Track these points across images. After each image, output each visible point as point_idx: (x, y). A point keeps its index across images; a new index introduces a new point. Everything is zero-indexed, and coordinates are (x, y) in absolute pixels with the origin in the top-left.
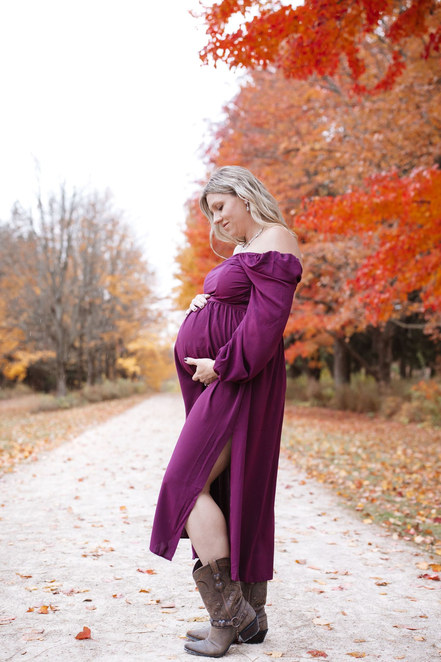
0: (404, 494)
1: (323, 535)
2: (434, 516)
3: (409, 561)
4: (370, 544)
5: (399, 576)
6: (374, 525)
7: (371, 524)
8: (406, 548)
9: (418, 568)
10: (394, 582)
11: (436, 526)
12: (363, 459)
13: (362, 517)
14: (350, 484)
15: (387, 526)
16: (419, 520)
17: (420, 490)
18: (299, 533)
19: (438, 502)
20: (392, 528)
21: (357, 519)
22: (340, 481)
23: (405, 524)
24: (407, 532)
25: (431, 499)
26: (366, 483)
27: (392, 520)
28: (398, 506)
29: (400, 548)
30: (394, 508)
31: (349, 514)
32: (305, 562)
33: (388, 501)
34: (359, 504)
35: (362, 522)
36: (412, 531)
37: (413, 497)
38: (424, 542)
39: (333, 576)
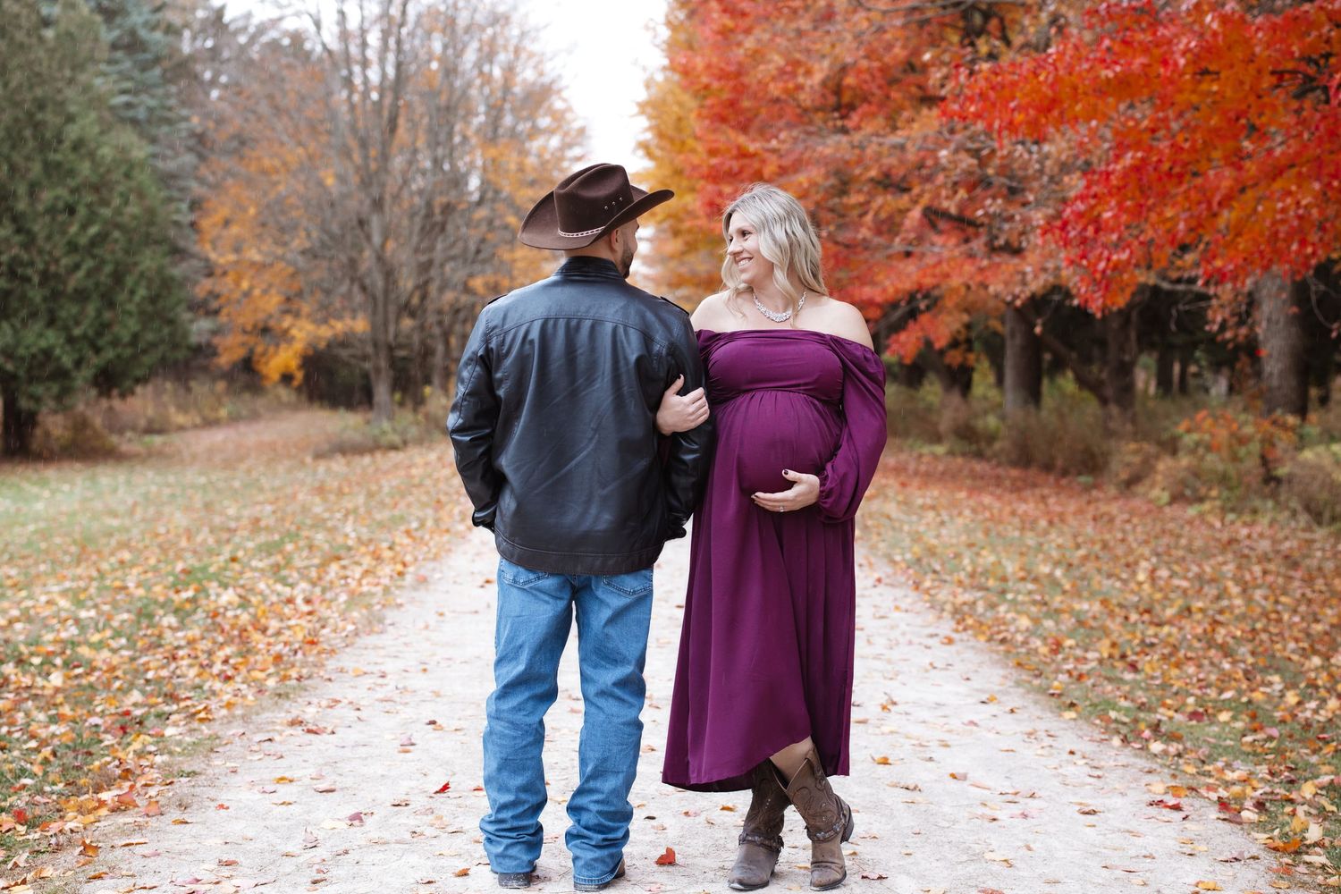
0: (1140, 666)
1: (992, 736)
2: (1190, 709)
3: (1136, 780)
4: (1072, 753)
5: (1117, 801)
6: (1080, 722)
7: (1075, 719)
8: (1132, 760)
9: (1150, 791)
10: (1109, 811)
11: (1192, 727)
12: (1064, 592)
13: (1059, 707)
14: (1036, 643)
15: (1103, 724)
16: (1162, 714)
17: (1173, 659)
18: (950, 731)
19: (1203, 684)
20: (1111, 727)
21: (1052, 712)
22: (1020, 638)
23: (1136, 721)
24: (1138, 735)
25: (1190, 677)
26: (1069, 642)
27: (1113, 714)
28: (1127, 688)
29: (1122, 760)
30: (1118, 693)
31: (1036, 703)
32: (964, 777)
33: (1109, 680)
34: (1056, 684)
35: (1060, 716)
36: (1147, 733)
37: (1158, 673)
38: (1165, 753)
39: (1012, 798)
